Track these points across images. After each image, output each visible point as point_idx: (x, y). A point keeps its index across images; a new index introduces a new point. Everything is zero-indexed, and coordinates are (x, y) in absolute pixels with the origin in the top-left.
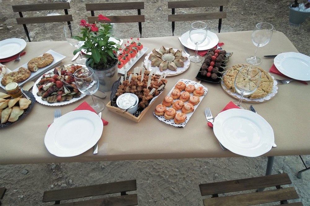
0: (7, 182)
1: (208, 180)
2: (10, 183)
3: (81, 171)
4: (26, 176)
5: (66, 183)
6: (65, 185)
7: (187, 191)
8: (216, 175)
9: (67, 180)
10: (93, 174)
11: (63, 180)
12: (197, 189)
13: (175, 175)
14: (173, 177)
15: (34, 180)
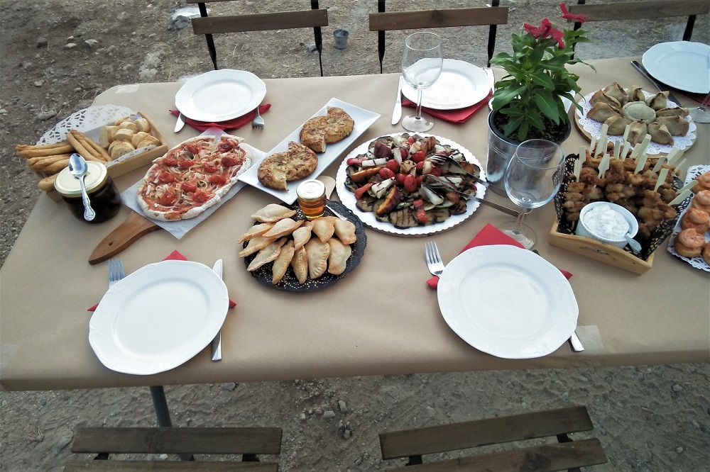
0: (193, 410)
1: (660, 400)
2: (201, 411)
3: (360, 380)
4: (235, 395)
5: (333, 409)
6: (331, 413)
7: (619, 424)
8: (677, 387)
9: (333, 401)
10: (389, 388)
11: (323, 402)
12: (640, 420)
13: (581, 389)
14: (578, 393)
15: (254, 403)
